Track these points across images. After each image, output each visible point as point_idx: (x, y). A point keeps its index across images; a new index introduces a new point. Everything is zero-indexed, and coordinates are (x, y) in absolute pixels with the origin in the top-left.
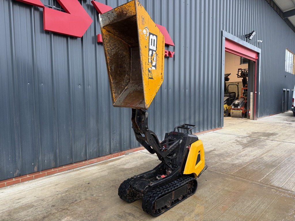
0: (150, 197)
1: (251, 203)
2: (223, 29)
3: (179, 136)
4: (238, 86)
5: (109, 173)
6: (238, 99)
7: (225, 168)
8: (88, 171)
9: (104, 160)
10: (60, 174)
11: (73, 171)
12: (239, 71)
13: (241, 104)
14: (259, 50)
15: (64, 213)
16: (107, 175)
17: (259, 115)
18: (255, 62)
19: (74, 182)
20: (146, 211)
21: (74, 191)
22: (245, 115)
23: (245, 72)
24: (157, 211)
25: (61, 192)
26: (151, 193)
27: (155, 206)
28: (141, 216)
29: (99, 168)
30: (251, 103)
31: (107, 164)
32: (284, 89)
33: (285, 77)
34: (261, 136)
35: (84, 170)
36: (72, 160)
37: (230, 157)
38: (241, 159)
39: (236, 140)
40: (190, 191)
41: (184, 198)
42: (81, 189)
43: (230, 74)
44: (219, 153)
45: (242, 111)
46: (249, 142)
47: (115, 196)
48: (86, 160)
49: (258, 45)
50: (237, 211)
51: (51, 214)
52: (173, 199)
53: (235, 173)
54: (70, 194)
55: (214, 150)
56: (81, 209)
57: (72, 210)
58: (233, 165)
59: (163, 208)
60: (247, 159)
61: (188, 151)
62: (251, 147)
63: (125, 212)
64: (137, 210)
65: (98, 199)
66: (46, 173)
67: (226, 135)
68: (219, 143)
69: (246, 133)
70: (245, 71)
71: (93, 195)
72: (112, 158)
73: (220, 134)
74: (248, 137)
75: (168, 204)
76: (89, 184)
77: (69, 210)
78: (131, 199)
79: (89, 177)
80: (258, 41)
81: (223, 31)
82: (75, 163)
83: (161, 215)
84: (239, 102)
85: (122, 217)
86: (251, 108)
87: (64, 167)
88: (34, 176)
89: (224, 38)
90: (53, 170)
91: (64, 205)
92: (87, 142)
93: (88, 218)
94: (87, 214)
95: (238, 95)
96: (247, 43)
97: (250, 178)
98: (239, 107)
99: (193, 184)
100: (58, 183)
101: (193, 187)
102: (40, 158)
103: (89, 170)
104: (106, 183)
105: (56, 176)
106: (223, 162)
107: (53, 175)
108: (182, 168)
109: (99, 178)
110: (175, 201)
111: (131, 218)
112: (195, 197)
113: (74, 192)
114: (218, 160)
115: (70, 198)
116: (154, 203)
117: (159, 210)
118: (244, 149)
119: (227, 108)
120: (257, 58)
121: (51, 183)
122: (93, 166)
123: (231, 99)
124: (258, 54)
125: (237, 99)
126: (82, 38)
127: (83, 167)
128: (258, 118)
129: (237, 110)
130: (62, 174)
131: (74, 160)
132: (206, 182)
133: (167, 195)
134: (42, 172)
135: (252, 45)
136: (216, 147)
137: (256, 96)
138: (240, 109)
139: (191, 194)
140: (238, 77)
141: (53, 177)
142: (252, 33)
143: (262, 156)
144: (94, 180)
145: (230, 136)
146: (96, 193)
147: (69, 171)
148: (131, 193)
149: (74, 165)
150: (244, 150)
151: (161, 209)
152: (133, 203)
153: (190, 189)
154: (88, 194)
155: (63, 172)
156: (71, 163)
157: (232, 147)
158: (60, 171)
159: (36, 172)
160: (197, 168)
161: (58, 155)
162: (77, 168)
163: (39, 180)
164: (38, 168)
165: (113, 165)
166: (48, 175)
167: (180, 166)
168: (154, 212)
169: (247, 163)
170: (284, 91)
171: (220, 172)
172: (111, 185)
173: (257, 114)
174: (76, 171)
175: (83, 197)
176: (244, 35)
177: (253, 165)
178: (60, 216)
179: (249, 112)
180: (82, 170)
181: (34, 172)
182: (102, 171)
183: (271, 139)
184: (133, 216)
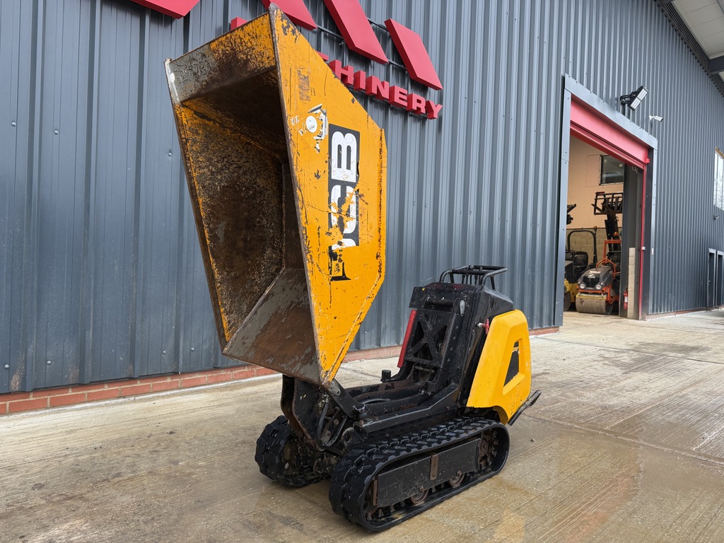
0: (359, 464)
1: (687, 506)
2: (567, 71)
3: (456, 291)
4: (594, 235)
5: (238, 410)
6: (595, 267)
7: (582, 415)
8: (178, 403)
9: (230, 380)
10: (91, 407)
11: (135, 401)
12: (599, 197)
13: (604, 278)
14: (653, 142)
15: (68, 507)
16: (233, 415)
17: (651, 308)
18: (641, 171)
19: (129, 427)
20: (344, 509)
21: (121, 449)
22: (614, 308)
23: (614, 200)
24: (381, 514)
25: (78, 449)
26: (362, 451)
27: (375, 496)
28: (323, 527)
29: (213, 398)
30: (630, 276)
31: (238, 389)
32: (712, 251)
33: (714, 219)
34: (665, 350)
35: (167, 401)
36: (134, 367)
37: (593, 391)
38: (625, 397)
39: (600, 356)
40: (487, 464)
41: (468, 481)
42: (144, 445)
43: (575, 205)
44: (559, 380)
45: (605, 297)
46: (638, 361)
47: (246, 468)
48: (175, 374)
49: (651, 128)
50: (646, 528)
51: (21, 508)
52: (432, 479)
53: (614, 427)
54: (104, 457)
55: (544, 373)
56: (127, 499)
57: (96, 499)
58: (605, 408)
59: (398, 507)
60: (643, 397)
61: (484, 336)
62: (646, 372)
63: (272, 514)
64: (314, 510)
65: (190, 474)
66: (49, 401)
67: (571, 346)
68: (557, 359)
69: (624, 343)
70: (613, 198)
71: (176, 463)
72: (253, 376)
73: (555, 343)
74: (632, 352)
75: (416, 496)
76: (171, 433)
77: (87, 500)
78: (295, 476)
79: (176, 418)
80: (651, 117)
81: (567, 76)
82: (142, 378)
83: (393, 529)
84: (599, 275)
85: (259, 527)
86: (629, 290)
87: (106, 388)
88: (8, 403)
89: (567, 96)
90: (70, 392)
91: (74, 486)
92: (182, 319)
93: (143, 526)
94: (143, 515)
95: (595, 259)
96: (625, 118)
97: (663, 441)
98: (598, 287)
99: (495, 443)
100: (77, 428)
101: (495, 454)
102: (31, 350)
103: (181, 401)
104: (226, 435)
105: (77, 410)
106: (574, 400)
107: (68, 408)
108: (464, 389)
109: (206, 421)
110: (438, 488)
111: (288, 533)
112: (501, 483)
113: (119, 453)
114: (561, 395)
115: (101, 466)
116: (371, 484)
117: (387, 511)
118: (628, 375)
119: (568, 289)
120: (648, 161)
121: (56, 427)
122: (198, 392)
123: (578, 269)
124: (649, 150)
125: (593, 266)
126: (187, 18)
127: (164, 394)
128: (648, 315)
129: (594, 293)
130: (100, 406)
131: (137, 368)
132: (531, 444)
133: (416, 462)
134: (37, 394)
135: (635, 125)
136: (548, 367)
137: (643, 258)
138: (600, 292)
139: (488, 473)
140: (595, 214)
141: (69, 413)
142: (637, 93)
143: (684, 392)
144: (187, 426)
145: (584, 347)
146: (189, 457)
147: (121, 400)
148: (298, 455)
149: (139, 384)
150: (629, 378)
151: (393, 510)
152: (301, 489)
153: (485, 457)
154: (162, 459)
155: (102, 403)
156: (131, 379)
157: (592, 370)
158: (92, 399)
159: (16, 393)
160: (510, 393)
161: (89, 347)
162: (146, 393)
163: (24, 418)
164: (23, 381)
165: (256, 393)
166: (53, 406)
167: (457, 382)
168: (370, 518)
169: (646, 405)
170: (712, 255)
171: (570, 422)
172: (240, 439)
173: (645, 305)
174: (141, 400)
175: (144, 466)
176: (616, 96)
177: (664, 410)
178: (49, 517)
179: (626, 298)
180: (162, 400)
181: (9, 393)
182: (218, 406)
183: (695, 358)
184: (300, 527)
